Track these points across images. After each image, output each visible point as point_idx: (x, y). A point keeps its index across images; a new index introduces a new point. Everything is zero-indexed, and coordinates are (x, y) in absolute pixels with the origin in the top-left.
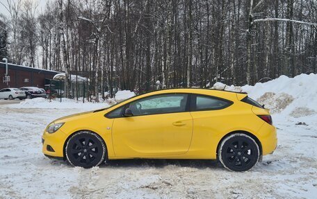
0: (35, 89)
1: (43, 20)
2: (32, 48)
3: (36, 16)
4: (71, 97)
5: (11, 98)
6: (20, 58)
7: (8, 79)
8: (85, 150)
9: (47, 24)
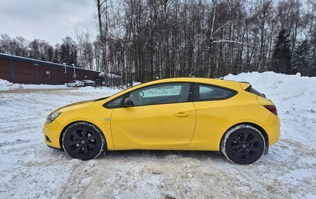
0: (90, 81)
1: (95, 44)
2: (90, 60)
3: (92, 42)
4: (108, 86)
5: (76, 86)
6: (84, 65)
7: (75, 76)
8: (83, 142)
9: (98, 46)
